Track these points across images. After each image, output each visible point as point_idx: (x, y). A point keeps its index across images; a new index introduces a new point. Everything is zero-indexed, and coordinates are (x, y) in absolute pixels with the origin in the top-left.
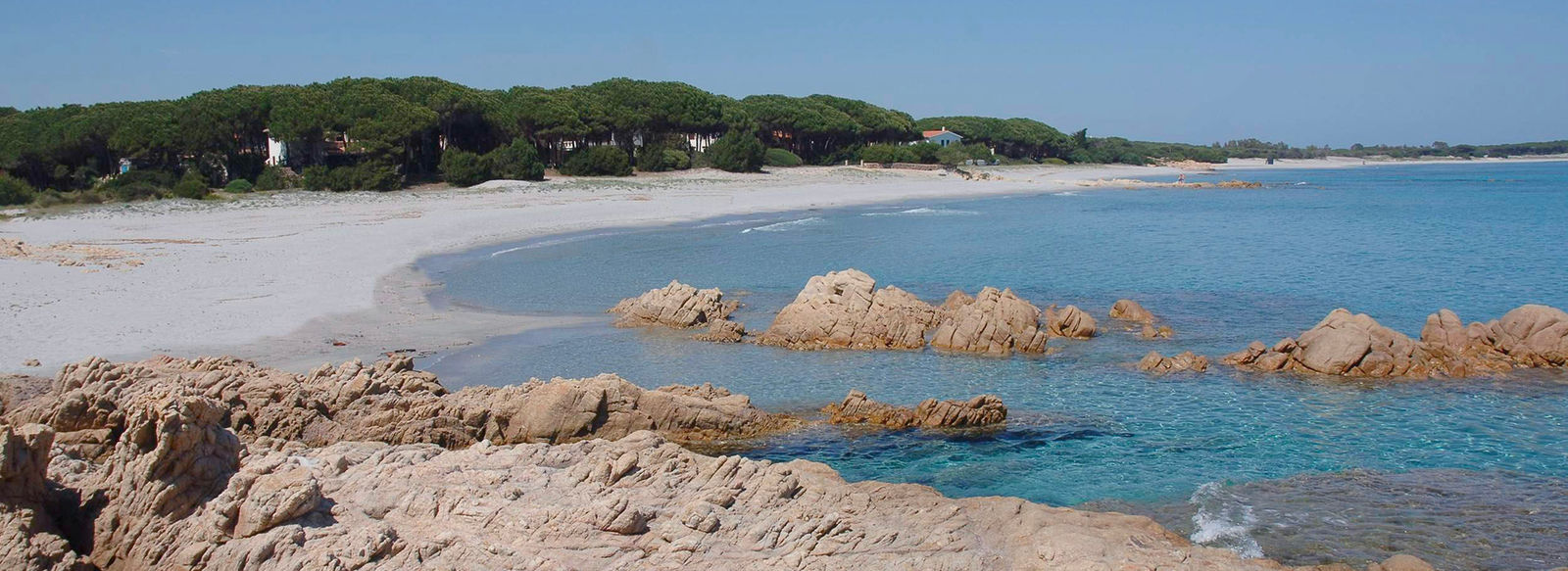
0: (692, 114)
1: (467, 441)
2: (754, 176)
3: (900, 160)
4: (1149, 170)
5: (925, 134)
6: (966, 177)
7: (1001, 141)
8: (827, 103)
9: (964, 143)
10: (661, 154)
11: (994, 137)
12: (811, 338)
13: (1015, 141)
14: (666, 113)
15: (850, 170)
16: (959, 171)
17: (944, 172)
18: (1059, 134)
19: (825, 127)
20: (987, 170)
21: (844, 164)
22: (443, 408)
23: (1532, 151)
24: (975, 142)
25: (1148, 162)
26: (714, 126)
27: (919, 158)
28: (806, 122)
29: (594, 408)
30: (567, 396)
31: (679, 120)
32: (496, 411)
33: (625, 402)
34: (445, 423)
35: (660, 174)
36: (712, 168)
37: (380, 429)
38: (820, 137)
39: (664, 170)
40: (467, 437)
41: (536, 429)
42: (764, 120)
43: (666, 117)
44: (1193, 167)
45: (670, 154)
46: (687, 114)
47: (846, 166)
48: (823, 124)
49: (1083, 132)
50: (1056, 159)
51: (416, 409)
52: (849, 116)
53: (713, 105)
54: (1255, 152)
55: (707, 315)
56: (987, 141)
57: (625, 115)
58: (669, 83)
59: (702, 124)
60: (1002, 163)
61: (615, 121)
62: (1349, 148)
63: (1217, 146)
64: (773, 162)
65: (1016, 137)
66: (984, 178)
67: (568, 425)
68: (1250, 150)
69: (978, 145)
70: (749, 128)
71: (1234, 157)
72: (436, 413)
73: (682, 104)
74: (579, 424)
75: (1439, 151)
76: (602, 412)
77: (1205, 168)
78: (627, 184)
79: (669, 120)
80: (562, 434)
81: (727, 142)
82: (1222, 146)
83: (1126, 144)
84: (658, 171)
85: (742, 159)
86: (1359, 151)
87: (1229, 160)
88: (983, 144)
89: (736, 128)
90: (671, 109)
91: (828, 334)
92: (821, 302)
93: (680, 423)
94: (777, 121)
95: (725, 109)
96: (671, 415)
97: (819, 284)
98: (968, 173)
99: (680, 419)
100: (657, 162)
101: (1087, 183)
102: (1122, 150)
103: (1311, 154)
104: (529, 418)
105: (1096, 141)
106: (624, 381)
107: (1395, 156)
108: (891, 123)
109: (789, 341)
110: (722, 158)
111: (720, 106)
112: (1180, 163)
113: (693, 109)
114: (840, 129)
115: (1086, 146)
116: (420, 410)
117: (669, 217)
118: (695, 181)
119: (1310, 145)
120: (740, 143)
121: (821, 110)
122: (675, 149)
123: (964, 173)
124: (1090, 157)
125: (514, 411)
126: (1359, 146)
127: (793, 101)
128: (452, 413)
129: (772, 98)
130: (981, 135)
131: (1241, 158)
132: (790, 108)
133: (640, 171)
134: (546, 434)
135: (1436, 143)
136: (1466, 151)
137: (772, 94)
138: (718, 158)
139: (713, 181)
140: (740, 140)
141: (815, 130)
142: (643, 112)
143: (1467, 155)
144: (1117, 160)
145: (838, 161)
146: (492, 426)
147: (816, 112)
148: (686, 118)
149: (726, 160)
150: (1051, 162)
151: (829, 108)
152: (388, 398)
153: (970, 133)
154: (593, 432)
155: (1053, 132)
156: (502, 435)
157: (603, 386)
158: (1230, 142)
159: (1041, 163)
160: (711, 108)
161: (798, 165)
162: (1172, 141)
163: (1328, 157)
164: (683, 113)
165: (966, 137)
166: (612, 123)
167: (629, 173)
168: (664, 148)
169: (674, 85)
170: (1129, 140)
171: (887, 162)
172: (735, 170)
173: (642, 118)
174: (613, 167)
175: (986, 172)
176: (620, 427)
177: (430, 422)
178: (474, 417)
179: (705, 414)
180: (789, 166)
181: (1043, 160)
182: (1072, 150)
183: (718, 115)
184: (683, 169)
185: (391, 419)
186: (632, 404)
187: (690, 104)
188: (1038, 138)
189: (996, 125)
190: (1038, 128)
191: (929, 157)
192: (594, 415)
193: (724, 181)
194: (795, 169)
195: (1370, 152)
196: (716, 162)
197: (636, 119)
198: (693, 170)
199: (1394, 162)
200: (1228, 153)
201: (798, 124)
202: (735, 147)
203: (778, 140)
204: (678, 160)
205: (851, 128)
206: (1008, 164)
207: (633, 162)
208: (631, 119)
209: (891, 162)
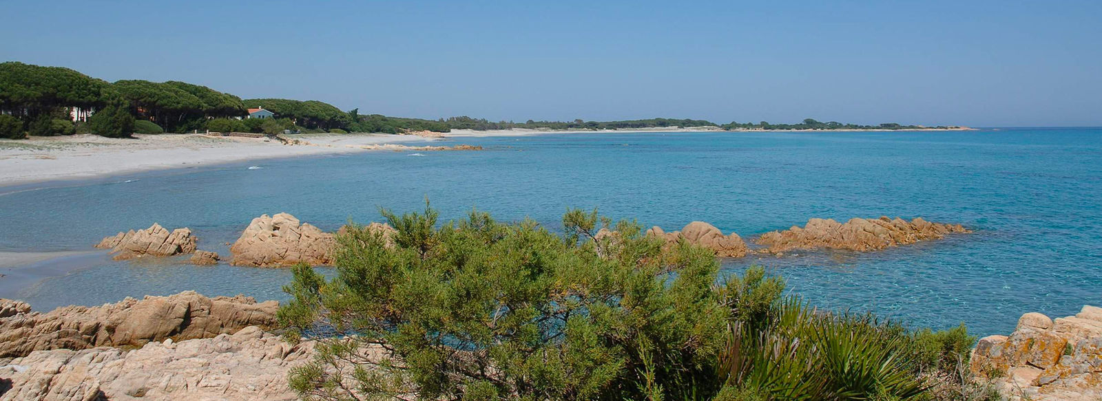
0: (77, 93)
1: (84, 346)
2: (127, 141)
3: (236, 130)
4: (401, 137)
5: (250, 111)
6: (284, 142)
7: (301, 117)
8: (180, 87)
9: (275, 118)
10: (50, 123)
11: (296, 113)
12: (272, 261)
13: (311, 117)
14: (55, 91)
15: (200, 137)
16: (278, 138)
17: (268, 139)
18: (341, 112)
19: (180, 106)
20: (295, 137)
21: (194, 132)
22: (63, 323)
23: (629, 125)
24: (283, 117)
25: (399, 132)
26: (95, 102)
27: (250, 129)
28: (165, 101)
29: (183, 315)
30: (163, 308)
31: (66, 97)
32: (106, 322)
33: (203, 310)
34: (68, 334)
35: (49, 138)
36: (93, 134)
37: (12, 343)
38: (177, 112)
39: (52, 135)
40: (84, 343)
41: (139, 332)
42: (133, 99)
43: (54, 94)
44: (429, 136)
45: (57, 123)
46: (73, 92)
47: (195, 134)
48: (178, 103)
49: (356, 111)
50: (339, 130)
51: (41, 325)
52: (197, 98)
53: (94, 87)
54: (467, 125)
55: (183, 247)
56: (291, 117)
57: (19, 91)
58: (57, 68)
59: (85, 100)
60: (303, 132)
61: (11, 96)
62: (525, 123)
63: (442, 120)
64: (140, 130)
65: (310, 114)
66: (296, 143)
67: (163, 329)
68: (464, 123)
69: (285, 119)
70: (122, 104)
71: (454, 128)
72: (59, 328)
73: (68, 85)
74: (172, 327)
75: (578, 125)
76: (188, 317)
77: (437, 135)
78: (28, 146)
79: (58, 97)
80: (159, 336)
81: (105, 115)
82: (445, 121)
83: (384, 119)
84: (47, 135)
85: (117, 128)
86: (531, 125)
87: (452, 130)
88: (289, 119)
89: (112, 104)
90: (59, 88)
91: (283, 258)
92: (267, 236)
93: (239, 322)
94: (143, 100)
95: (102, 90)
96: (233, 317)
97: (261, 223)
98: (285, 140)
99: (239, 319)
100: (47, 129)
101: (369, 147)
102: (382, 123)
103: (502, 126)
104: (133, 326)
105: (365, 117)
106: (201, 296)
107: (553, 128)
108: (227, 103)
109: (256, 263)
110: (102, 126)
111: (99, 87)
112: (421, 133)
113: (78, 89)
114: (191, 107)
115: (358, 121)
116: (46, 326)
117: (78, 173)
118: (82, 144)
119: (501, 120)
120: (116, 116)
121: (176, 93)
122: (62, 119)
123: (281, 140)
124: (361, 128)
125: (120, 321)
126: (531, 122)
127: (154, 86)
128: (71, 327)
129: (139, 82)
130: (287, 112)
131: (459, 129)
132: (153, 90)
133: (32, 135)
134: (147, 336)
135: (576, 120)
136: (593, 125)
137: (138, 79)
138: (98, 126)
139: (97, 144)
140: (116, 113)
141: (171, 107)
142: (36, 90)
143: (594, 128)
144: (378, 130)
145: (189, 130)
146: (103, 334)
147: (173, 94)
148: (72, 95)
149: (105, 128)
150: (336, 132)
151: (182, 92)
152: (17, 319)
153: (279, 111)
154: (180, 332)
155: (336, 111)
156: (110, 339)
157: (187, 299)
158: (451, 118)
159: (329, 132)
160: (92, 89)
161: (159, 133)
162: (412, 117)
163: (513, 129)
164: (70, 91)
165: (277, 113)
166: (8, 97)
167: (23, 137)
168: (53, 118)
169: (62, 70)
170: (386, 116)
171: (226, 132)
172: (112, 136)
173: (35, 94)
174: (9, 132)
175: (295, 139)
176: (199, 327)
177: (55, 334)
178: (88, 328)
179: (255, 315)
180: (153, 133)
181: (330, 130)
182: (349, 123)
183: (98, 94)
184: (68, 134)
185: (21, 335)
186: (207, 311)
187: (75, 85)
188: (327, 114)
189: (297, 105)
190: (327, 108)
191: (256, 128)
192: (182, 320)
193: (106, 144)
194: (157, 136)
195: (539, 125)
196: (96, 130)
197: (29, 95)
198: (77, 136)
199: (552, 132)
200: (450, 126)
201: (159, 102)
202: (112, 118)
203: (143, 114)
204: (65, 127)
205: (199, 106)
206: (306, 133)
207: (26, 128)
208: (25, 95)
209: (229, 131)
